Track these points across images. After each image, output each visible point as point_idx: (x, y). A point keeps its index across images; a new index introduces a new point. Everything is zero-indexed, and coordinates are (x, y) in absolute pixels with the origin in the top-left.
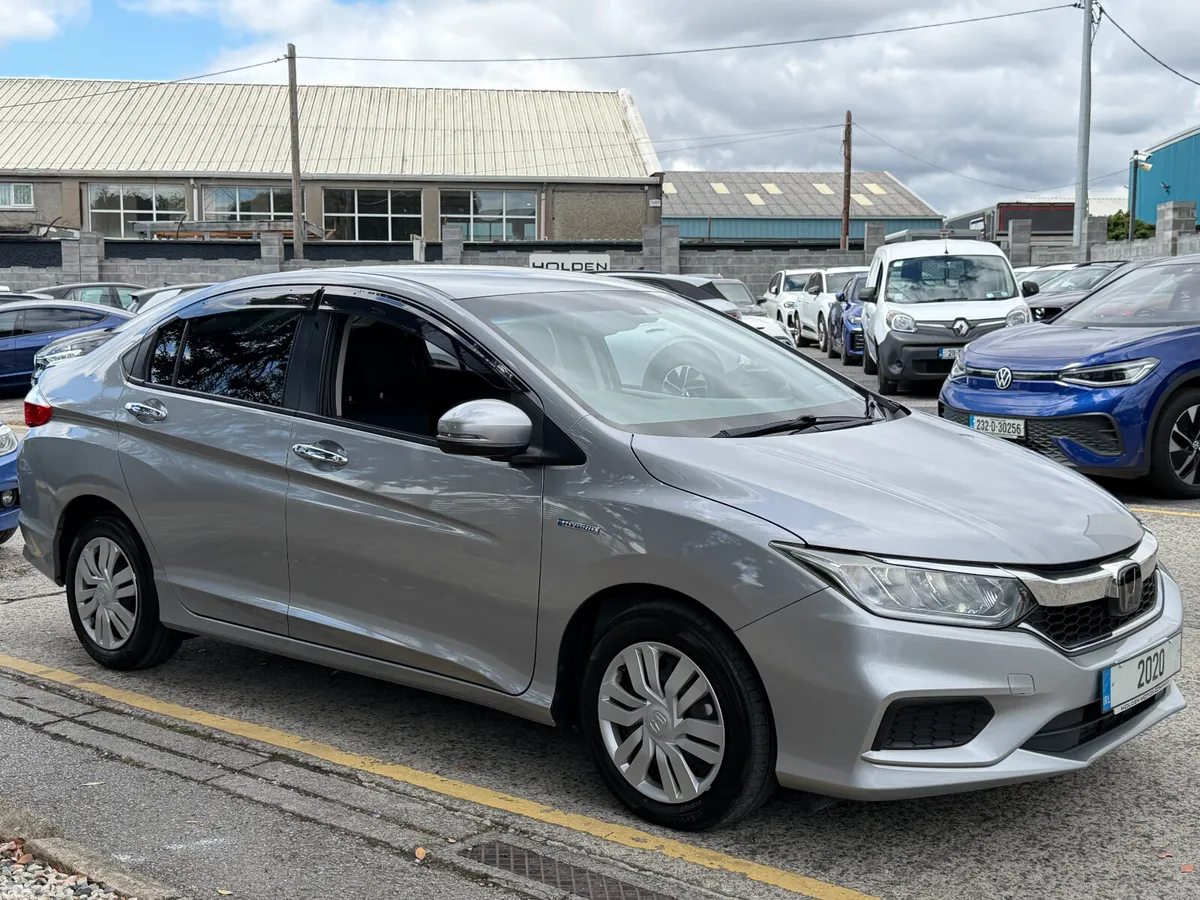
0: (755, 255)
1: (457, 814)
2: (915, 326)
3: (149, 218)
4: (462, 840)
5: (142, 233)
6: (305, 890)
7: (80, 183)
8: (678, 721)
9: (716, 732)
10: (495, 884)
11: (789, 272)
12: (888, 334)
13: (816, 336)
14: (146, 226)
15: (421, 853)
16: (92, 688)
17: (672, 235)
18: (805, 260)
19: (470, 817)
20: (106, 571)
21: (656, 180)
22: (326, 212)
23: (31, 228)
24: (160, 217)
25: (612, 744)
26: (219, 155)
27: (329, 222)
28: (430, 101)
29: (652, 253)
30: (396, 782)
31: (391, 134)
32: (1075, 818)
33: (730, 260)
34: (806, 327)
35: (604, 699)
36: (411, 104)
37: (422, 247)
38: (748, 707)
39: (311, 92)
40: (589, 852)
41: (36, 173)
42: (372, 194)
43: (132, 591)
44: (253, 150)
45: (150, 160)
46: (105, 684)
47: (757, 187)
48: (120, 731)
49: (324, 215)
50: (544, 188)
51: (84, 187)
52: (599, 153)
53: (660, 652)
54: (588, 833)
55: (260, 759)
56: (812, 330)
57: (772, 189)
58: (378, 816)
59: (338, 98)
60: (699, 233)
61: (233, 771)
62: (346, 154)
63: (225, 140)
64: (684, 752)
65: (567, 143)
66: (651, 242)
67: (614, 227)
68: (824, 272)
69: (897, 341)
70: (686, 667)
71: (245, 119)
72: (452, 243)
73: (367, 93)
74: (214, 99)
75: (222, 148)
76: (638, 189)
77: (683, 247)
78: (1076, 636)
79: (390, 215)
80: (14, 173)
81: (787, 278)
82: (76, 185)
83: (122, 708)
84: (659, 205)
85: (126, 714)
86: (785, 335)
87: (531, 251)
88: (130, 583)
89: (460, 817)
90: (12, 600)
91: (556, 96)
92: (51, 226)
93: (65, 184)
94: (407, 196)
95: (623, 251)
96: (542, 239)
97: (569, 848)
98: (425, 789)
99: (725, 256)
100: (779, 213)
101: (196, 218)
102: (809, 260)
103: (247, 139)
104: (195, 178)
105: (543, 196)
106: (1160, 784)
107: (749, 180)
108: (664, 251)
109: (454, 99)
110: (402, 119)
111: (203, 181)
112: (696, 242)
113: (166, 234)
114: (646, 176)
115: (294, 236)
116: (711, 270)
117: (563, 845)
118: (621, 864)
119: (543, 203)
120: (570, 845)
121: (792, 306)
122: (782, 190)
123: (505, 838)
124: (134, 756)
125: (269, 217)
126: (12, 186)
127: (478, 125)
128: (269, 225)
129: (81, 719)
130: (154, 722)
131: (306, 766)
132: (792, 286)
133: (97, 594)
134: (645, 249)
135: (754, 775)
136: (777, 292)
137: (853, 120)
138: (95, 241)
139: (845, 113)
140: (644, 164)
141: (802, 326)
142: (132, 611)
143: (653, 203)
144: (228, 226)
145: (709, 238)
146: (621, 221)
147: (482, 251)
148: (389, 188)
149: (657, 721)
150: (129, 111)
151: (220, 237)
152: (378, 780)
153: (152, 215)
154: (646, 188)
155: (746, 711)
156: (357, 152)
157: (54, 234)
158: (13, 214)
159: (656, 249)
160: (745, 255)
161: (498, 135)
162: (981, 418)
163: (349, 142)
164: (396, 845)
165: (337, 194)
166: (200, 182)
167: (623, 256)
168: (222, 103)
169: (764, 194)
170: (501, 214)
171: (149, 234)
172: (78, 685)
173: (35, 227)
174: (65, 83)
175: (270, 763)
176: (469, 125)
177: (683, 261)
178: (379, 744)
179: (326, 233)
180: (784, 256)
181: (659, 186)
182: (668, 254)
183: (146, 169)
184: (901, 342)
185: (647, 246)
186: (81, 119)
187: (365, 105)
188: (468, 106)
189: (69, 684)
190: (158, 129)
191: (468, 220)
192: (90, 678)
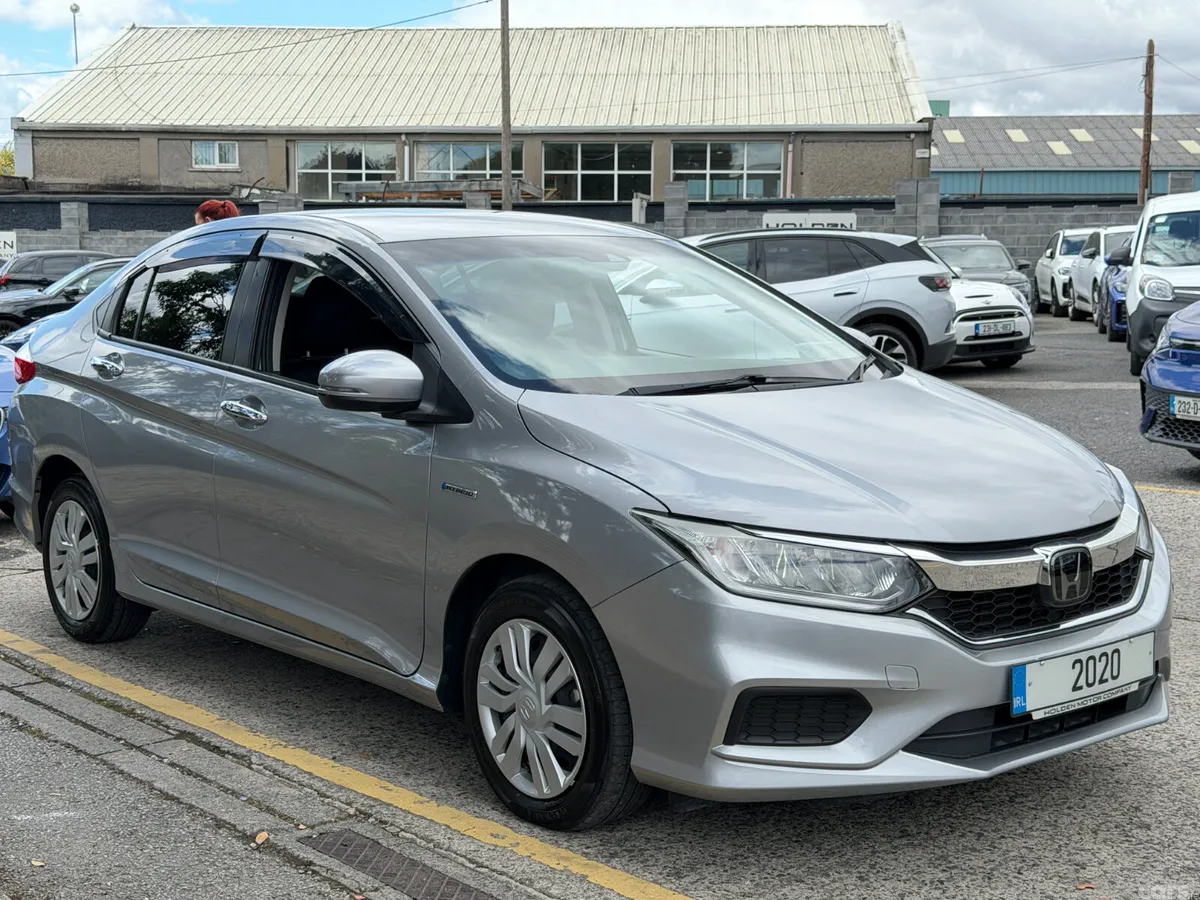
0: (1031, 212)
1: (327, 800)
2: (1173, 293)
3: (358, 177)
4: (313, 827)
5: (347, 194)
6: (119, 866)
7: (287, 141)
8: (546, 708)
9: (577, 719)
10: (314, 872)
11: (1069, 233)
12: (1140, 302)
13: (1089, 308)
14: (351, 187)
15: (261, 838)
16: (49, 659)
17: (929, 190)
18: (1090, 218)
19: (337, 804)
20: (73, 536)
21: (925, 126)
22: (546, 169)
23: (233, 189)
24: (369, 177)
25: (490, 729)
26: (434, 107)
27: (549, 181)
28: (669, 42)
29: (906, 210)
30: (285, 765)
31: (622, 79)
32: (1010, 840)
33: (1000, 219)
34: (1081, 298)
35: (483, 682)
36: (647, 46)
37: (642, 207)
38: (608, 692)
39: (538, 36)
40: (437, 845)
41: (240, 130)
42: (597, 149)
43: (95, 558)
44: (470, 101)
45: (361, 114)
46: (65, 656)
47: (1063, 133)
48: (48, 702)
49: (544, 172)
50: (792, 138)
51: (291, 145)
52: (857, 94)
53: (532, 631)
54: (449, 827)
55: (166, 736)
56: (1086, 300)
57: (1082, 135)
58: (245, 799)
59: (568, 40)
60: (968, 188)
61: (131, 746)
62: (571, 103)
63: (441, 91)
64: (551, 743)
65: (822, 85)
66: (905, 199)
67: (872, 182)
68: (1103, 232)
69: (1149, 310)
70: (552, 647)
71: (465, 65)
72: (675, 201)
73: (599, 35)
74: (433, 46)
75: (436, 102)
76: (903, 138)
77: (944, 204)
78: (993, 627)
79: (616, 172)
80: (219, 130)
81: (1066, 241)
82: (282, 142)
83: (64, 680)
84: (927, 156)
85: (67, 686)
86: (1017, 303)
87: (765, 210)
88: (92, 550)
89: (328, 804)
90: (34, 570)
91: (814, 33)
92: (253, 187)
93: (271, 141)
94: (636, 149)
95: (872, 210)
96: (788, 197)
97: (418, 841)
98: (310, 774)
99: (994, 214)
100: (1088, 164)
101: (406, 179)
102: (1097, 217)
103: (465, 89)
104: (407, 134)
105: (790, 147)
106: (1140, 811)
107: (1055, 125)
108: (920, 210)
109: (696, 38)
110: (635, 64)
111: (416, 137)
112: (964, 198)
113: (375, 195)
114: (912, 122)
115: (503, 196)
116: (977, 231)
117: (414, 837)
118: (461, 860)
119: (790, 155)
120: (422, 838)
121: (1067, 272)
122: (1094, 137)
123: (359, 828)
124: (45, 727)
125: (485, 175)
126: (217, 144)
127: (721, 67)
128: (480, 184)
129: (20, 689)
130: (88, 696)
131: (208, 746)
132: (1073, 248)
133: (67, 560)
134: (898, 207)
135: (614, 769)
136: (1052, 256)
137: (1156, 52)
138: (293, 203)
139: (1146, 44)
140: (911, 108)
141: (1076, 295)
142: (95, 579)
143: (920, 153)
144: (436, 186)
145: (981, 194)
146: (881, 175)
147: (709, 211)
148: (616, 141)
149: (527, 707)
150: (341, 62)
151: (432, 198)
152: (269, 762)
153: (361, 175)
154: (913, 136)
155: (604, 696)
156: (583, 102)
157: (258, 196)
158: (217, 174)
159: (911, 206)
160: (1017, 213)
161: (743, 78)
162: (1183, 399)
163: (575, 91)
164: (240, 828)
165: (559, 149)
166: (412, 139)
167: (873, 215)
168: (440, 52)
169: (1071, 142)
170: (742, 169)
171: (354, 196)
172: (35, 656)
173: (237, 188)
174: (278, 31)
175: (173, 741)
176: (710, 69)
177: (944, 221)
178: (294, 728)
179: (546, 192)
180: (1067, 213)
181: (928, 133)
182: (925, 213)
183: (356, 125)
184: (1154, 312)
185: (900, 203)
186: (292, 71)
187: (596, 49)
188: (711, 47)
189: (28, 654)
190: (372, 80)
191: (703, 177)
192: (52, 649)
